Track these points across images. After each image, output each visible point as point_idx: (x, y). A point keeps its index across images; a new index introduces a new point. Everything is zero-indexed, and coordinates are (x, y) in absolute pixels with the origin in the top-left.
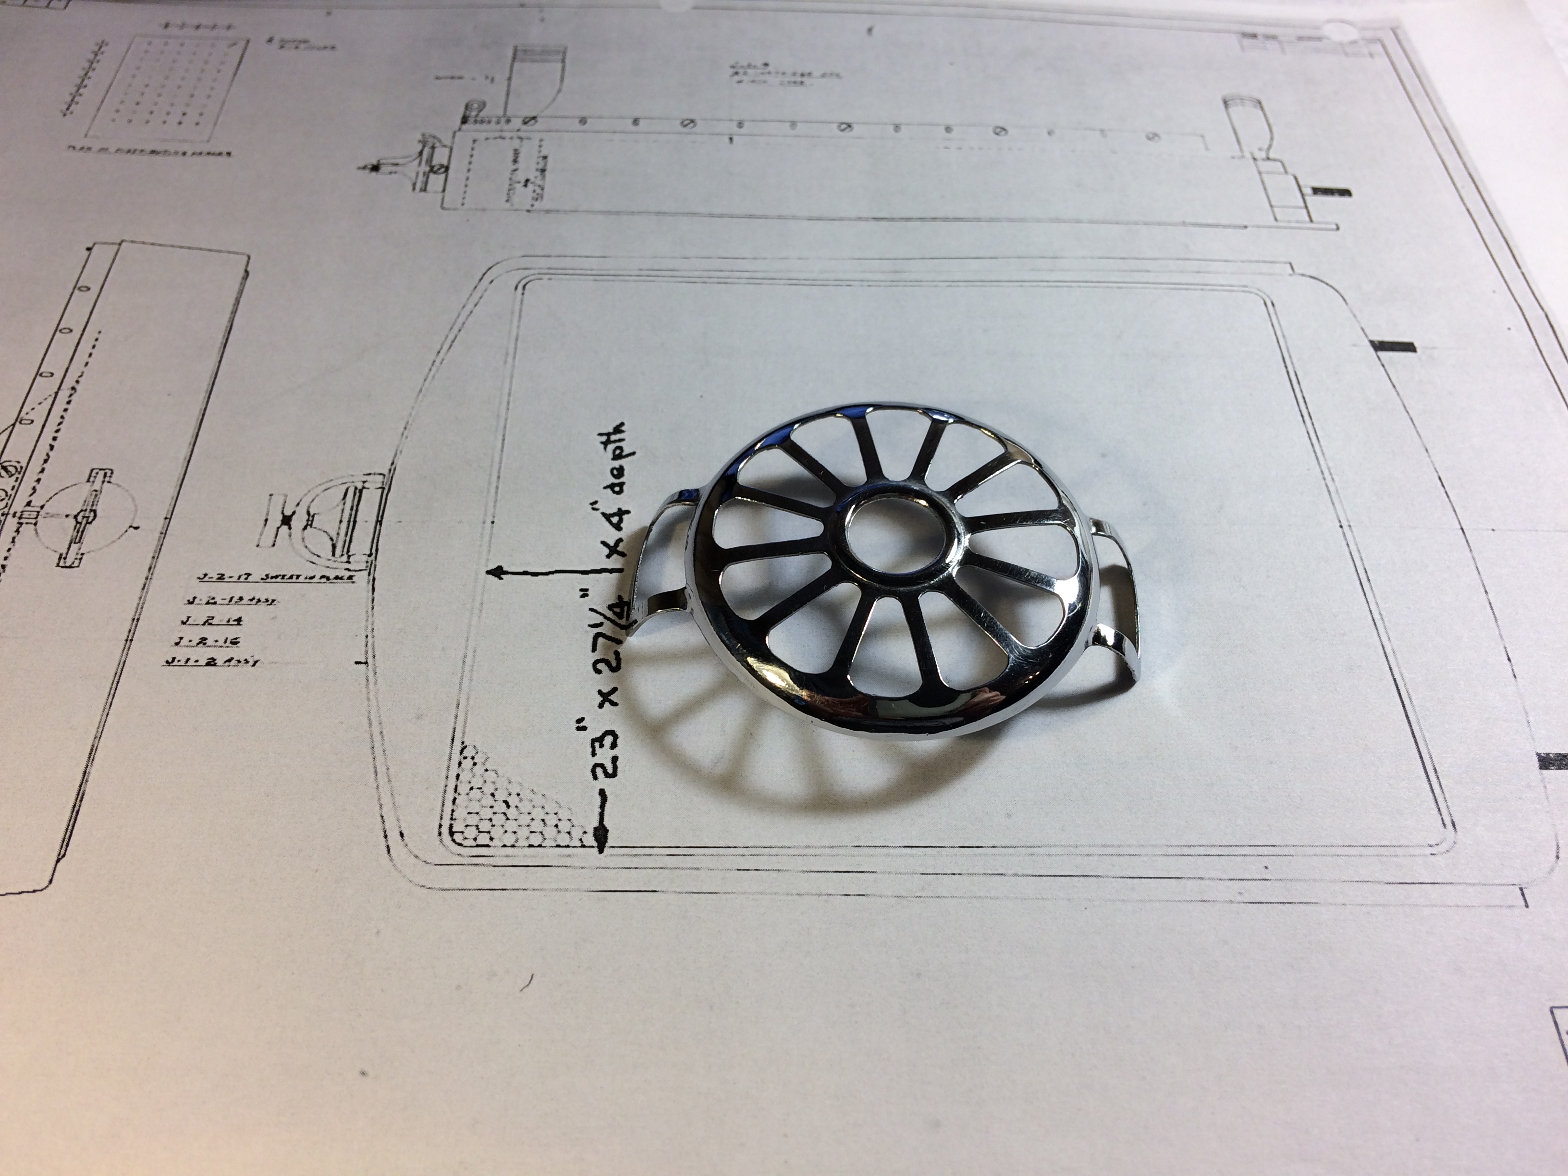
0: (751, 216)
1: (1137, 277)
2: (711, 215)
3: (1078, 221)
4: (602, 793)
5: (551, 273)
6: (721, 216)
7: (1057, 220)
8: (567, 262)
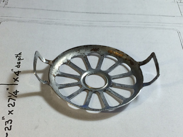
0: (57, 11)
1: (148, 26)
2: (47, 10)
3: (135, 14)
4: (7, 134)
5: (7, 20)
6: (50, 10)
7: (130, 14)
8: (12, 18)
